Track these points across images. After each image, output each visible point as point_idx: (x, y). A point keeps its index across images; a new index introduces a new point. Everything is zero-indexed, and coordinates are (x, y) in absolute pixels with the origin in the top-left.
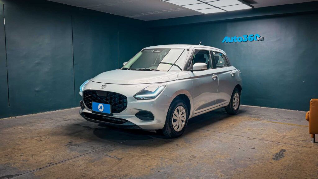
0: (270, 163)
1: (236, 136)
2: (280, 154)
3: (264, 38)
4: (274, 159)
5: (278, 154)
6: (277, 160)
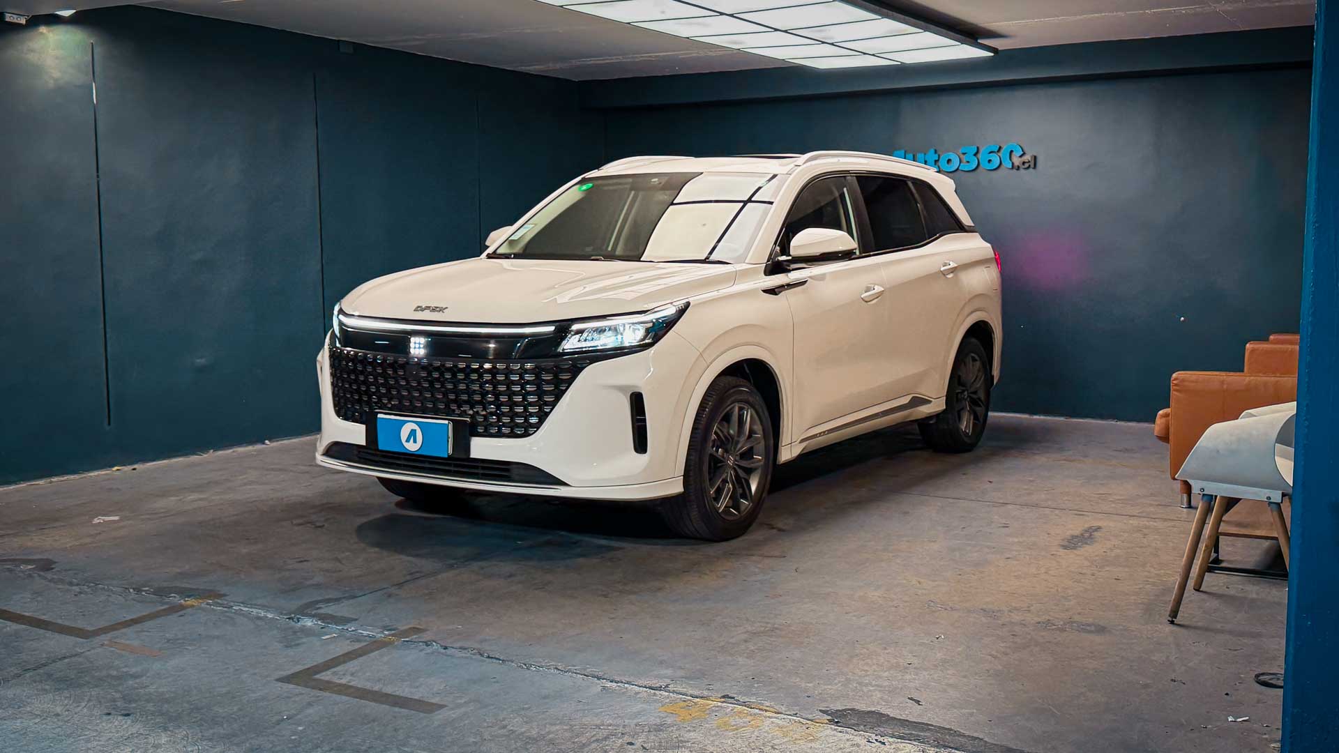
0: (1052, 555)
2: (1083, 536)
3: (1039, 161)
4: (1065, 547)
5: (1077, 536)
6: (1075, 548)
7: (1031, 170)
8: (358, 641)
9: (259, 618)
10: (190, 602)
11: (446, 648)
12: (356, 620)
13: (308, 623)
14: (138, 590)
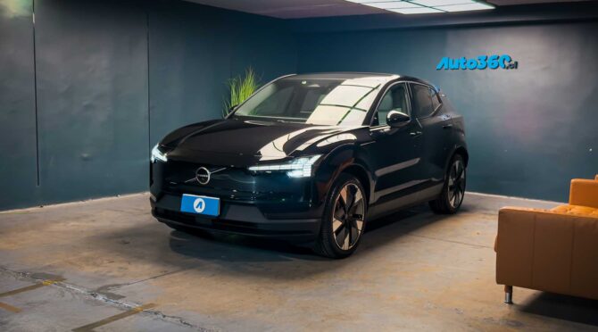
3: (519, 64)
7: (514, 70)
8: (122, 309)
9: (77, 294)
10: (47, 282)
11: (164, 316)
12: (124, 297)
13: (100, 298)
14: (24, 274)
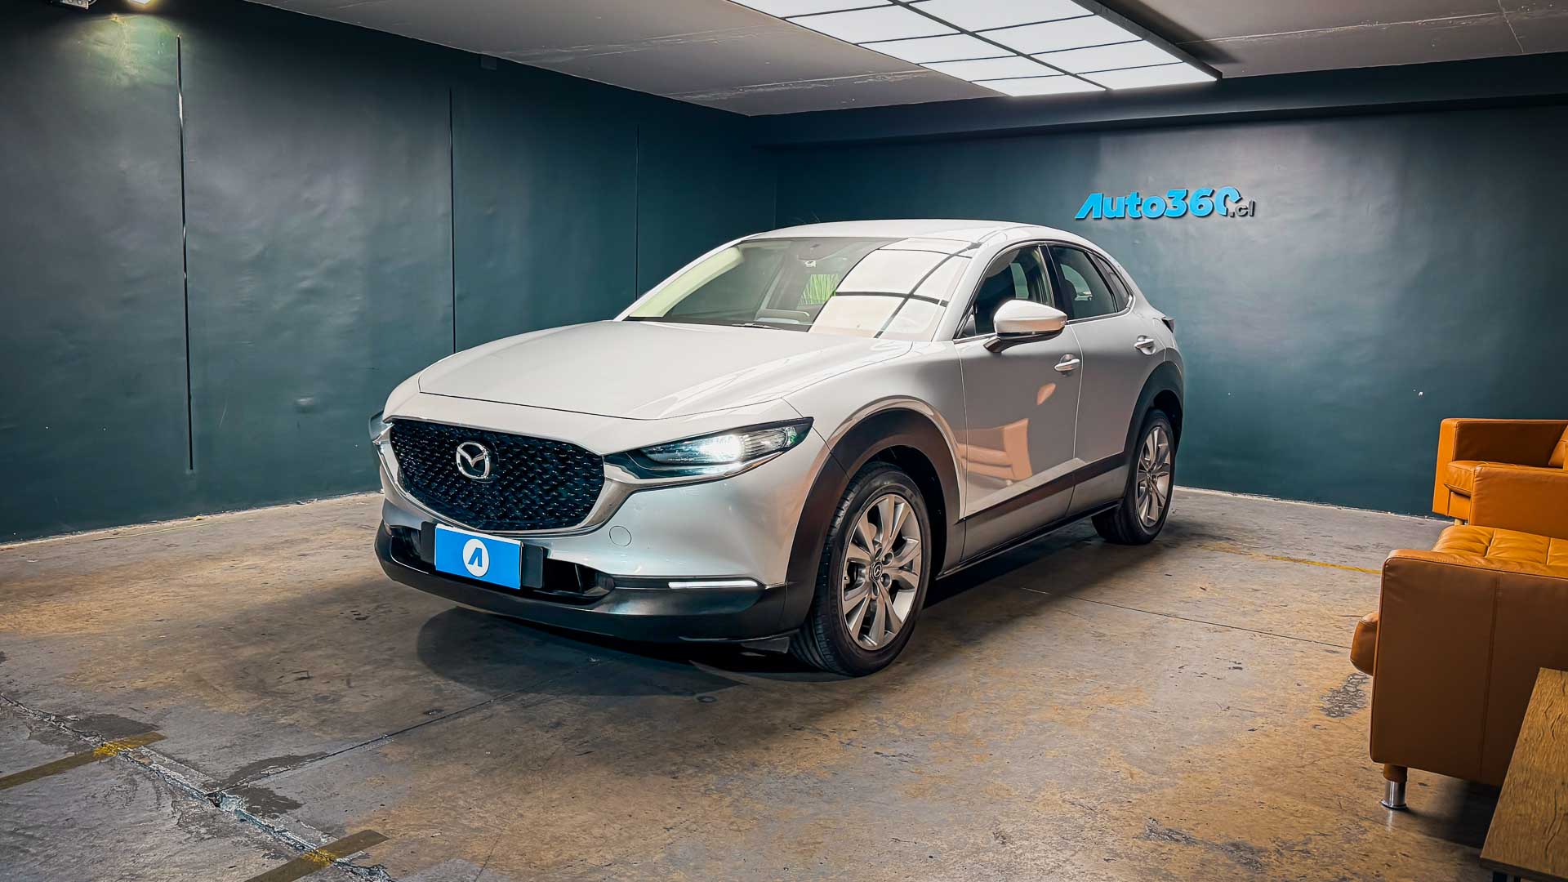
0: (1315, 727)
1: (1159, 618)
2: (1347, 692)
3: (1258, 207)
4: (1329, 712)
5: (1339, 692)
6: (1341, 714)
